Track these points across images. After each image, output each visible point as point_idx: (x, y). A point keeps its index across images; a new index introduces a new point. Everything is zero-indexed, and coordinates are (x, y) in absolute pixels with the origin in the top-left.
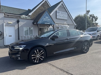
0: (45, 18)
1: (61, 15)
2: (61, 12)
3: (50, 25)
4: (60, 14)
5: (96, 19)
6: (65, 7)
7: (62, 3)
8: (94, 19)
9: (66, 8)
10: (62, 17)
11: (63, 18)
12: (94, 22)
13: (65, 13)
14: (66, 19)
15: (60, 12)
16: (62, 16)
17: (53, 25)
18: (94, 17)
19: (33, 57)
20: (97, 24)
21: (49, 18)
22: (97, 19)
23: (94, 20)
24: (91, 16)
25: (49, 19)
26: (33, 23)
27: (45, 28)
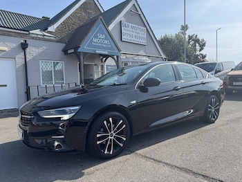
0: (96, 37)
1: (131, 33)
2: (133, 25)
3: (107, 56)
4: (130, 29)
5: (202, 46)
6: (140, 13)
7: (133, 2)
8: (197, 45)
9: (142, 15)
10: (134, 39)
11: (136, 39)
12: (198, 53)
13: (142, 28)
14: (143, 42)
15: (130, 24)
16: (134, 34)
17: (115, 57)
18: (197, 41)
20: (204, 57)
21: (106, 39)
22: (204, 45)
23: (198, 47)
24: (190, 38)
25: (106, 42)
27: (95, 65)
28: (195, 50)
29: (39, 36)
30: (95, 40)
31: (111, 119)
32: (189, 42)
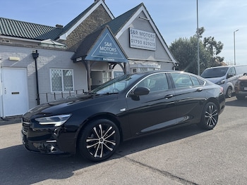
0: (103, 45)
2: (141, 31)
3: (115, 64)
5: (219, 48)
6: (149, 19)
7: (142, 8)
8: (214, 47)
9: (151, 21)
10: (143, 45)
11: (145, 46)
12: (215, 56)
13: (151, 34)
14: (152, 47)
15: (139, 31)
16: (143, 40)
17: (122, 64)
18: (213, 43)
19: (90, 143)
20: (221, 60)
21: (113, 46)
22: (221, 48)
23: (214, 50)
24: (206, 40)
25: (113, 49)
26: (74, 59)
27: (104, 72)
28: (212, 53)
29: (50, 46)
30: (102, 49)
31: (100, 126)
32: (205, 45)
